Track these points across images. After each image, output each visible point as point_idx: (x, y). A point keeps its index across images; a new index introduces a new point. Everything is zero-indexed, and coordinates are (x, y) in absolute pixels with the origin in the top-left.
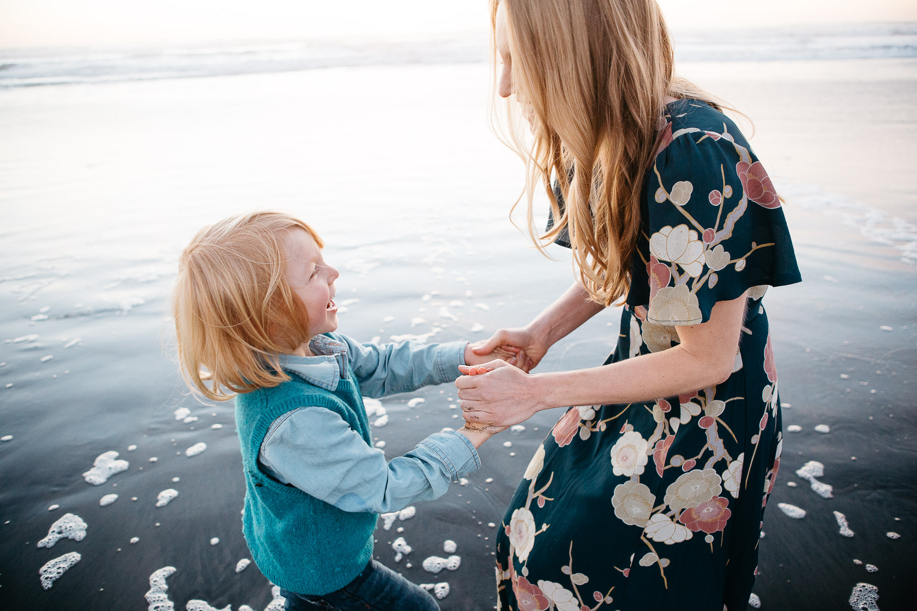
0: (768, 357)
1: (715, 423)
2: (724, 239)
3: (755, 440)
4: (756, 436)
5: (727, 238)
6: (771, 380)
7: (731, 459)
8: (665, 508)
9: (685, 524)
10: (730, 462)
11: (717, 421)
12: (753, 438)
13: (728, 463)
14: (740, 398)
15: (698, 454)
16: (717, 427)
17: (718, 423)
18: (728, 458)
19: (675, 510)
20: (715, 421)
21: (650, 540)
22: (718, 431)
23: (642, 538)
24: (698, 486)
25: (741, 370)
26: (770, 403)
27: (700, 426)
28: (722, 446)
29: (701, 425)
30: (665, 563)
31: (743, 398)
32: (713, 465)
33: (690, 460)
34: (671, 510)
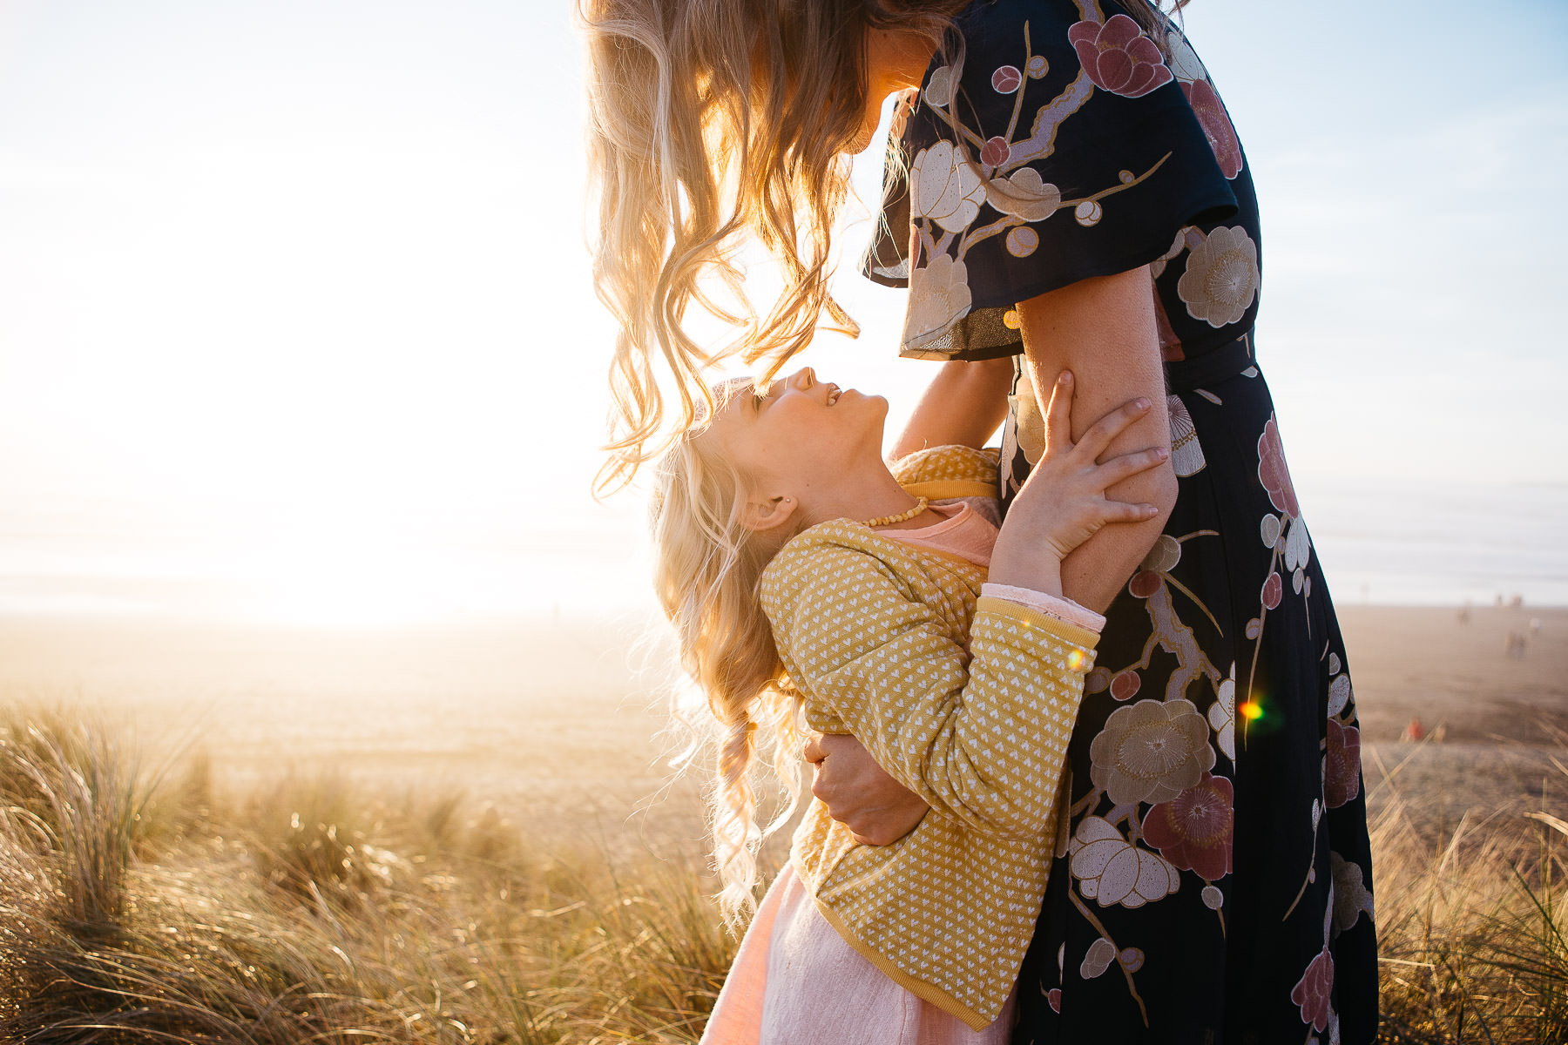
0: (1267, 459)
1: (1163, 588)
2: (1038, 156)
3: (1254, 629)
4: (1254, 622)
5: (1045, 157)
6: (1281, 509)
7: (1219, 675)
8: (1098, 800)
9: (1160, 849)
10: (1219, 683)
11: (1167, 582)
12: (1249, 624)
13: (1214, 683)
14: (1210, 533)
15: (1138, 658)
16: (1170, 597)
17: (1171, 588)
18: (1215, 674)
19: (1124, 806)
20: (1162, 582)
21: (1092, 904)
22: (1174, 605)
23: (1072, 895)
24: (1162, 741)
25: (1202, 472)
26: (1283, 556)
27: (1132, 594)
28: (1193, 643)
29: (1134, 591)
30: (1133, 960)
31: (1217, 534)
32: (1184, 691)
33: (1124, 672)
34: (1114, 805)
